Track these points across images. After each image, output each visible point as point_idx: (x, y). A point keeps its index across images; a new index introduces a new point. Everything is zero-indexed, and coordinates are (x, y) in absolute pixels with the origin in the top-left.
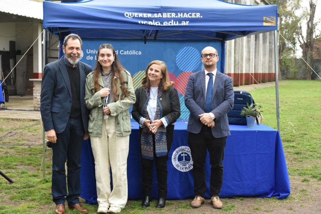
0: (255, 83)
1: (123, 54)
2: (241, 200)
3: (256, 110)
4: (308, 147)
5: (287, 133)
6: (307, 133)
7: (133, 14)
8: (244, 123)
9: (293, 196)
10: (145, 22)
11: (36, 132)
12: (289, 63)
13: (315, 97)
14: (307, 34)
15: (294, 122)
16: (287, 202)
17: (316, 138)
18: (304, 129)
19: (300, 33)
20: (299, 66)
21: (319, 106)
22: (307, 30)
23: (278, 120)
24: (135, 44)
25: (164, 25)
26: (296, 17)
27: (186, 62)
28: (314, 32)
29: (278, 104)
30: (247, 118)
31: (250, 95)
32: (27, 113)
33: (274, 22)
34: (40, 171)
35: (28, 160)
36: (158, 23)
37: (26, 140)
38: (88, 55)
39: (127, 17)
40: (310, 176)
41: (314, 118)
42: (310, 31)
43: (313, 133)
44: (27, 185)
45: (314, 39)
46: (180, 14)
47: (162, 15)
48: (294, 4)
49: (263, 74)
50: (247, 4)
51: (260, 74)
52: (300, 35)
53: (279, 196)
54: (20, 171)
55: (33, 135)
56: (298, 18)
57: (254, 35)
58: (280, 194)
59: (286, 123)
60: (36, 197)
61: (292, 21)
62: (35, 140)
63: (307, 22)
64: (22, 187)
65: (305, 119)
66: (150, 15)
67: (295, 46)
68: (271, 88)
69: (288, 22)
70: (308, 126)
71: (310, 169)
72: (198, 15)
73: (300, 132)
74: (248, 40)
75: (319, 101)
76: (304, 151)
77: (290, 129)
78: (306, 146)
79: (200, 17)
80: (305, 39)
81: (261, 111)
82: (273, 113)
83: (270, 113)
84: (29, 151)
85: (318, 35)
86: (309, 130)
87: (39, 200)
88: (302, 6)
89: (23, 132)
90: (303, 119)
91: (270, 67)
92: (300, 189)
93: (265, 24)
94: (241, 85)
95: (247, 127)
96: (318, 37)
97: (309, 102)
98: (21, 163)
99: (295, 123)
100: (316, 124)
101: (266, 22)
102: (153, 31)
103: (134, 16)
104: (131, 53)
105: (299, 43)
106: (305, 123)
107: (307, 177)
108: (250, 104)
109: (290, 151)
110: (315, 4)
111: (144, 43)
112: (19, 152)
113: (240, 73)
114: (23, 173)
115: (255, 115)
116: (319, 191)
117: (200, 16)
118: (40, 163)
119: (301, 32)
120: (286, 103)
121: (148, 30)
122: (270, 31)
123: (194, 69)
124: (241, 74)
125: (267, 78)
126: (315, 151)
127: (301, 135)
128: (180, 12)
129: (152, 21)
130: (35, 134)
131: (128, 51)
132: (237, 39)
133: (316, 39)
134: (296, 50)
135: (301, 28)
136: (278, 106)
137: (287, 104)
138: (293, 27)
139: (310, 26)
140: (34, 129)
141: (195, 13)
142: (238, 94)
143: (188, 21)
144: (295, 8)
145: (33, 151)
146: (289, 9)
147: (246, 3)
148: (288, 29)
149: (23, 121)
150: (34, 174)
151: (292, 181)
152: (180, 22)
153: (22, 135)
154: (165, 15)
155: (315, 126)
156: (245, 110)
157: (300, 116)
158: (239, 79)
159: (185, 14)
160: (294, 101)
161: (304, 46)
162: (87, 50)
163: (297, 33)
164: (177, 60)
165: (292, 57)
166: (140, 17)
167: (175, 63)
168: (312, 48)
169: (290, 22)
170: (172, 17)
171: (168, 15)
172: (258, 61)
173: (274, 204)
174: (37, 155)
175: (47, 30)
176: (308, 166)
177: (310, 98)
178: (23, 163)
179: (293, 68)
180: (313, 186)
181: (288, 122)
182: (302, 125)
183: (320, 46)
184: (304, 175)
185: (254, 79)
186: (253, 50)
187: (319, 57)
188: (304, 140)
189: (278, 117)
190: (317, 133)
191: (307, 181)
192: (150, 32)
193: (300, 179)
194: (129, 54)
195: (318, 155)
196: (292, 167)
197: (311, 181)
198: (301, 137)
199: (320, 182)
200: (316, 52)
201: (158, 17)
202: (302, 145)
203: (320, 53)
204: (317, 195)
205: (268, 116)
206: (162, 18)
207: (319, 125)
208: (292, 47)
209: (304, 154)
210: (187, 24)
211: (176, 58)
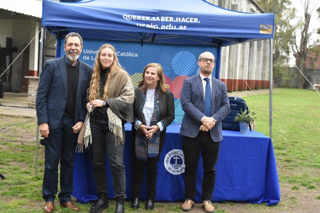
0: (248, 89)
1: (120, 56)
2: (231, 205)
3: (249, 116)
4: (299, 155)
5: (278, 140)
6: (298, 141)
7: (132, 16)
8: (237, 129)
9: (282, 203)
10: (143, 25)
11: (30, 129)
12: (282, 71)
13: (307, 106)
14: (301, 43)
15: (286, 130)
16: (277, 209)
17: (306, 147)
18: (295, 137)
19: (294, 42)
20: (292, 75)
21: (310, 115)
22: (301, 40)
23: (270, 127)
24: (132, 46)
25: (162, 28)
26: (291, 27)
27: (182, 66)
28: (308, 42)
29: (271, 112)
30: (241, 124)
31: (244, 101)
32: (21, 110)
33: (271, 30)
34: (32, 168)
35: (20, 157)
36: (156, 27)
37: (19, 137)
38: (84, 55)
39: (126, 20)
40: (300, 184)
41: (305, 127)
42: (304, 41)
43: (304, 141)
44: (19, 182)
45: (308, 49)
46: (178, 18)
47: (160, 19)
48: (289, 13)
49: (255, 81)
50: (243, 12)
51: (253, 81)
52: (294, 44)
53: (269, 203)
54: (13, 168)
55: (26, 132)
56: (293, 27)
57: (249, 42)
58: (270, 201)
59: (277, 130)
60: (28, 194)
61: (287, 30)
62: (28, 137)
63: (301, 32)
64: (14, 184)
65: (296, 127)
66: (148, 18)
67: (288, 55)
68: (264, 95)
69: (283, 31)
70: (299, 135)
71: (300, 177)
72: (196, 20)
73: (291, 140)
74: (243, 47)
75: (311, 110)
76: (295, 159)
77: (282, 137)
78: (297, 154)
80: (299, 49)
82: (265, 120)
83: (262, 120)
84: (22, 148)
85: (312, 45)
86: (300, 138)
87: (30, 197)
88: (297, 16)
89: (17, 129)
91: (263, 75)
92: (289, 196)
93: (261, 32)
94: (234, 91)
95: (240, 133)
96: (312, 47)
97: (301, 110)
98: (13, 160)
99: (286, 131)
100: (307, 132)
101: (263, 29)
102: (150, 33)
103: (133, 18)
105: (293, 52)
106: (296, 131)
107: (297, 185)
108: (244, 110)
109: (280, 159)
110: (309, 14)
111: (141, 45)
112: (12, 149)
113: (233, 79)
114: (15, 169)
115: (248, 121)
116: (309, 199)
117: (198, 21)
118: (33, 160)
119: (296, 41)
120: (278, 110)
121: (146, 33)
122: (265, 39)
123: (189, 74)
125: (260, 85)
126: (306, 160)
127: (292, 143)
128: (178, 16)
129: (150, 24)
130: (28, 131)
131: (124, 53)
132: (232, 46)
133: (309, 48)
134: (290, 59)
135: (295, 37)
136: (272, 113)
137: (279, 112)
138: (287, 36)
139: (304, 36)
140: (28, 125)
141: (193, 19)
142: (233, 100)
143: (186, 26)
144: (290, 17)
145: (26, 148)
146: (284, 18)
147: (242, 10)
148: (282, 38)
149: (16, 117)
150: (26, 171)
151: (282, 188)
152: (178, 26)
153: (15, 132)
154: (163, 19)
155: (306, 134)
156: (239, 116)
157: (292, 124)
158: (232, 85)
159: (183, 18)
160: (286, 109)
161: (298, 55)
163: (291, 42)
164: (173, 64)
165: (285, 66)
166: (138, 19)
167: (171, 67)
168: (305, 57)
169: (285, 31)
170: (170, 21)
171: (166, 19)
172: (252, 68)
173: (263, 210)
174: (30, 152)
175: (45, 28)
176: (298, 174)
177: (302, 107)
178: (16, 160)
179: (286, 76)
180: (302, 193)
181: (279, 129)
182: (294, 133)
183: (313, 55)
184: (294, 182)
185: (247, 86)
186: (247, 57)
187: (312, 67)
188: (295, 148)
189: (271, 124)
190: (308, 142)
191: (297, 189)
192: (148, 35)
193: (290, 186)
194: (126, 56)
195: (309, 164)
196: (282, 174)
197: (301, 189)
198: (292, 145)
199: (309, 191)
200: (309, 62)
201: (156, 20)
202: (293, 153)
203: (314, 63)
204: (307, 203)
205: (260, 123)
206: (160, 21)
207: (310, 134)
208: (285, 56)
209: (295, 162)
210: (185, 29)
211: (172, 62)
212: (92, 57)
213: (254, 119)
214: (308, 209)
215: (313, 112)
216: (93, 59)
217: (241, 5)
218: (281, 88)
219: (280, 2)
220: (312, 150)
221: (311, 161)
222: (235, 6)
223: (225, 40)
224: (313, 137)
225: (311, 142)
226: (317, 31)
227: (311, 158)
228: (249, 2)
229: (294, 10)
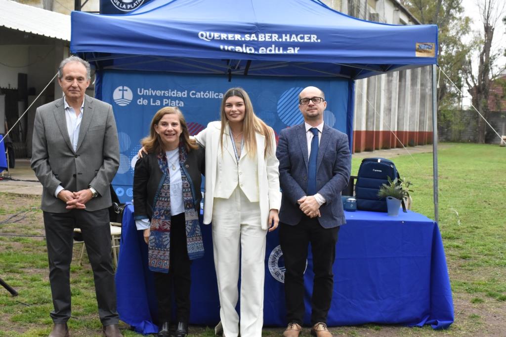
0: (399, 146)
1: (195, 97)
2: (377, 330)
3: (401, 188)
4: (481, 247)
5: (448, 225)
6: (479, 226)
7: (212, 34)
8: (383, 209)
9: (458, 325)
10: (230, 48)
12: (451, 116)
13: (492, 170)
14: (479, 72)
15: (459, 208)
16: (449, 335)
17: (493, 235)
18: (475, 220)
19: (468, 71)
20: (466, 122)
21: (497, 184)
22: (480, 67)
23: (435, 205)
24: (214, 81)
25: (260, 52)
26: (463, 46)
28: (491, 70)
29: (437, 180)
30: (389, 201)
31: (393, 164)
33: (433, 51)
35: (41, 260)
36: (250, 50)
37: (39, 228)
38: (140, 97)
39: (203, 40)
40: (485, 293)
41: (490, 203)
42: (485, 68)
43: (489, 226)
44: (40, 299)
45: (490, 81)
46: (286, 36)
47: (257, 37)
48: (461, 26)
49: (409, 132)
50: (388, 23)
51: (406, 132)
52: (468, 74)
53: (437, 325)
54: (29, 277)
56: (466, 47)
57: (398, 72)
58: (437, 322)
59: (446, 209)
61: (457, 52)
63: (479, 54)
64: (32, 303)
65: (476, 204)
66: (238, 37)
67: (460, 91)
68: (423, 155)
69: (451, 54)
70: (480, 216)
71: (484, 282)
72: (314, 38)
73: (469, 224)
74: (388, 79)
75: (498, 177)
76: (475, 254)
77: (453, 219)
78: (478, 246)
79: (316, 41)
80: (477, 80)
81: (409, 191)
82: (426, 194)
83: (422, 194)
85: (497, 74)
86: (482, 221)
88: (472, 29)
89: (36, 216)
90: (474, 203)
91: (422, 123)
92: (469, 314)
93: (418, 54)
94: (377, 149)
95: (387, 216)
96: (496, 78)
97: (483, 177)
98: (31, 265)
99: (460, 210)
100: (493, 211)
101: (420, 50)
102: (242, 61)
103: (214, 37)
104: (207, 95)
105: (467, 86)
106: (476, 210)
107: (479, 296)
108: (393, 179)
109: (452, 254)
110: (492, 27)
111: (228, 80)
112: (29, 247)
113: (375, 130)
114: (33, 280)
115: (400, 196)
116: (499, 317)
117: (317, 39)
119: (471, 68)
120: (447, 178)
121: (235, 60)
122: (423, 66)
124: (376, 132)
125: (416, 139)
126: (492, 255)
127: (470, 229)
128: (286, 33)
129: (242, 46)
131: (202, 93)
132: (372, 78)
133: (493, 80)
134: (463, 97)
135: (470, 62)
136: (437, 182)
137: (447, 181)
138: (458, 61)
139: (484, 60)
141: (309, 36)
142: (375, 163)
143: (297, 47)
144: (461, 32)
146: (452, 33)
147: (386, 22)
148: (450, 64)
149: (35, 198)
151: (457, 301)
152: (285, 49)
153: (33, 220)
154: (262, 38)
155: (492, 214)
156: (386, 188)
157: (468, 199)
158: (373, 140)
159: (294, 36)
160: (459, 175)
161: (475, 91)
162: (139, 89)
163: (465, 71)
164: (280, 108)
165: (456, 108)
166: (222, 39)
167: (276, 114)
168: (487, 94)
169: (454, 54)
170: (273, 40)
171: (267, 37)
172: (404, 112)
173: (428, 336)
176: (480, 278)
177: (484, 172)
178: (34, 265)
179: (457, 124)
180: (489, 309)
181: (449, 207)
182: (472, 213)
183: (499, 91)
184: (476, 291)
185: (397, 140)
186: (395, 95)
187: (498, 108)
188: (475, 237)
189: (436, 200)
190: (495, 226)
191: (480, 301)
192: (238, 64)
193: (468, 298)
194: (204, 97)
195: (497, 261)
196: (455, 279)
197: (486, 302)
198: (470, 232)
199: (500, 304)
200: (493, 100)
201: (251, 39)
202: (472, 245)
203: (500, 103)
204: (497, 323)
205: (418, 198)
206: (258, 41)
207: (499, 214)
208: (456, 92)
209: (475, 258)
210: (296, 52)
211: (278, 105)
212: (152, 100)
213: (409, 192)
214: (499, 333)
215: (501, 180)
216: (153, 103)
217: (384, 14)
218: (450, 143)
219: (445, 8)
220: (502, 239)
221: (501, 257)
222: (376, 16)
223: (362, 69)
224: (503, 219)
225: (500, 227)
226: (504, 52)
227: (502, 253)
228: (397, 9)
229: (467, 20)
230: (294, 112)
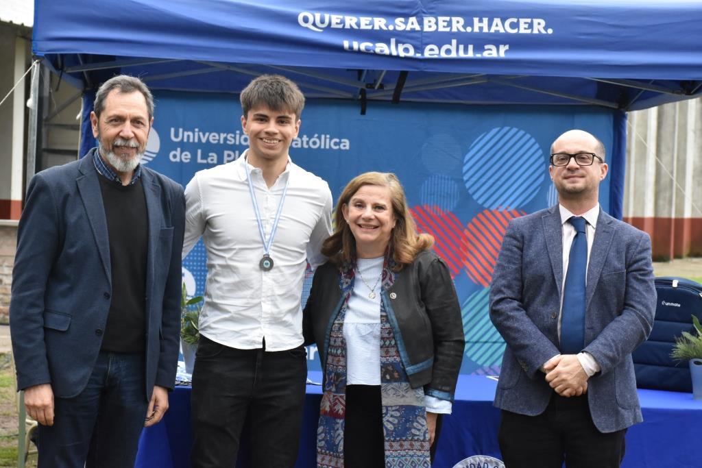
7: (327, 16)
8: (684, 386)
10: (364, 46)
24: (331, 114)
25: (427, 54)
27: (496, 177)
30: (694, 367)
36: (406, 50)
38: (174, 146)
39: (307, 29)
46: (481, 21)
47: (421, 23)
66: (380, 23)
72: (539, 26)
79: (543, 32)
94: (678, 256)
95: (692, 399)
102: (388, 72)
103: (330, 24)
104: (314, 143)
111: (359, 111)
113: (673, 216)
117: (546, 28)
121: (374, 71)
123: (523, 202)
124: (676, 220)
128: (481, 15)
129: (388, 43)
131: (305, 138)
132: (668, 107)
141: (529, 20)
142: (666, 287)
143: (505, 44)
152: (479, 48)
154: (430, 25)
156: (688, 342)
158: (670, 238)
159: (497, 21)
162: (173, 130)
164: (468, 170)
166: (347, 26)
167: (461, 182)
170: (454, 30)
171: (441, 24)
175: (46, 62)
192: (381, 78)
194: (309, 147)
201: (408, 28)
206: (422, 31)
210: (502, 54)
211: (465, 164)
212: (199, 152)
216: (202, 158)
223: (641, 90)
230: (498, 180)
